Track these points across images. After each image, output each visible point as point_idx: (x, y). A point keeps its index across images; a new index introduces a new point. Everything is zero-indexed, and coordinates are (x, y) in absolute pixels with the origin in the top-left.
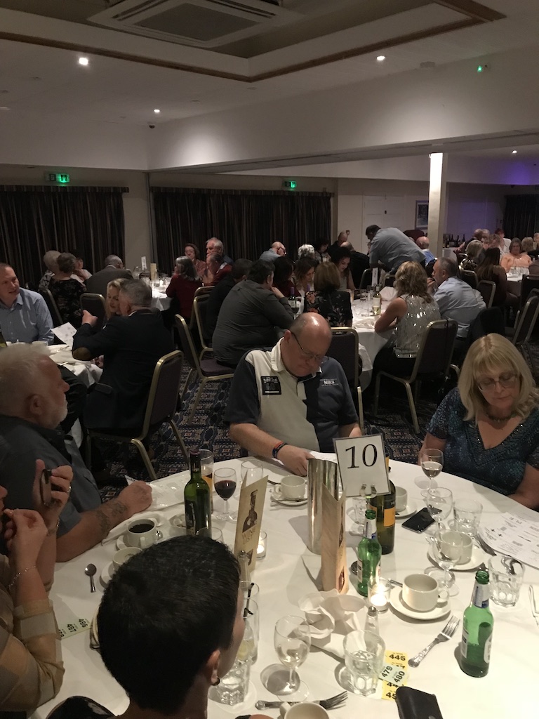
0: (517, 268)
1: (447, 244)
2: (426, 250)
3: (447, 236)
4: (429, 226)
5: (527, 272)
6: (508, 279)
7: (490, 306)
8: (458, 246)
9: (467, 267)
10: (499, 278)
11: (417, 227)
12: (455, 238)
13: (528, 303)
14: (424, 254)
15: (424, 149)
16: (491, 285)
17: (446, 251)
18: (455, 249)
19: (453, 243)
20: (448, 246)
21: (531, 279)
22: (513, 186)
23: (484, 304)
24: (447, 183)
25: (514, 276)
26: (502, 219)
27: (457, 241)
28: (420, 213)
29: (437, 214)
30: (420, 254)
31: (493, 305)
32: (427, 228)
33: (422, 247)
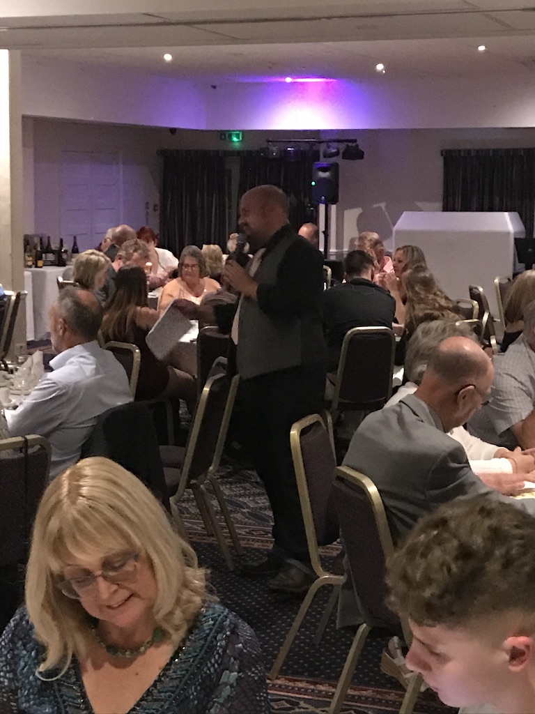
1: (38, 257)
3: (36, 240)
12: (54, 246)
17: (34, 275)
19: (51, 257)
20: (40, 263)
22: (173, 131)
26: (158, 202)
27: (58, 253)
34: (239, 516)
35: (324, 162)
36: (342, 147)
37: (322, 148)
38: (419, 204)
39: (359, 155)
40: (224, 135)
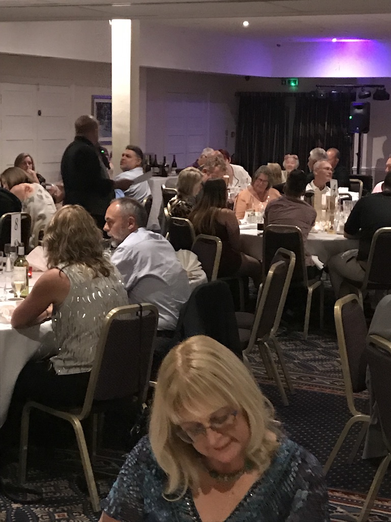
7: (214, 278)
12: (160, 162)
13: (271, 272)
15: (99, 12)
16: (215, 243)
19: (157, 170)
22: (248, 78)
24: (141, 68)
26: (234, 131)
27: (162, 167)
28: (100, 116)
32: (110, 143)
34: (291, 365)
35: (359, 101)
36: (373, 90)
37: (358, 91)
39: (387, 97)
40: (285, 81)
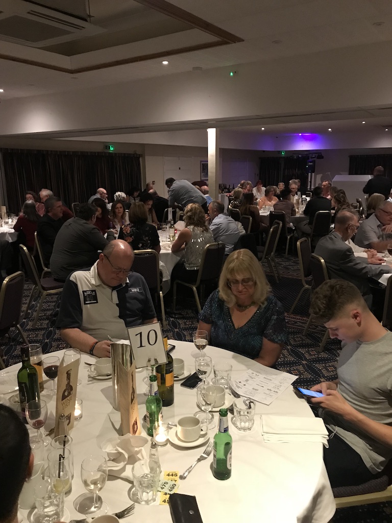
0: (267, 207)
1: (223, 190)
2: (207, 195)
3: (223, 185)
4: (209, 179)
5: (272, 209)
6: (260, 214)
7: (249, 232)
8: (229, 192)
9: (235, 206)
10: (255, 214)
11: (203, 179)
12: (228, 187)
13: (271, 230)
14: (205, 198)
15: (203, 126)
16: (249, 219)
17: (221, 195)
18: (228, 194)
19: (226, 190)
20: (223, 192)
21: (275, 213)
22: (264, 151)
23: (244, 232)
24: (220, 148)
25: (264, 212)
26: (258, 173)
27: (229, 189)
28: (203, 169)
29: (214, 170)
30: (203, 198)
31: (251, 232)
32: (207, 180)
33: (205, 192)
34: (280, 267)
35: (310, 160)
36: (317, 155)
37: (310, 155)
38: (341, 173)
39: (322, 157)
40: (280, 152)
